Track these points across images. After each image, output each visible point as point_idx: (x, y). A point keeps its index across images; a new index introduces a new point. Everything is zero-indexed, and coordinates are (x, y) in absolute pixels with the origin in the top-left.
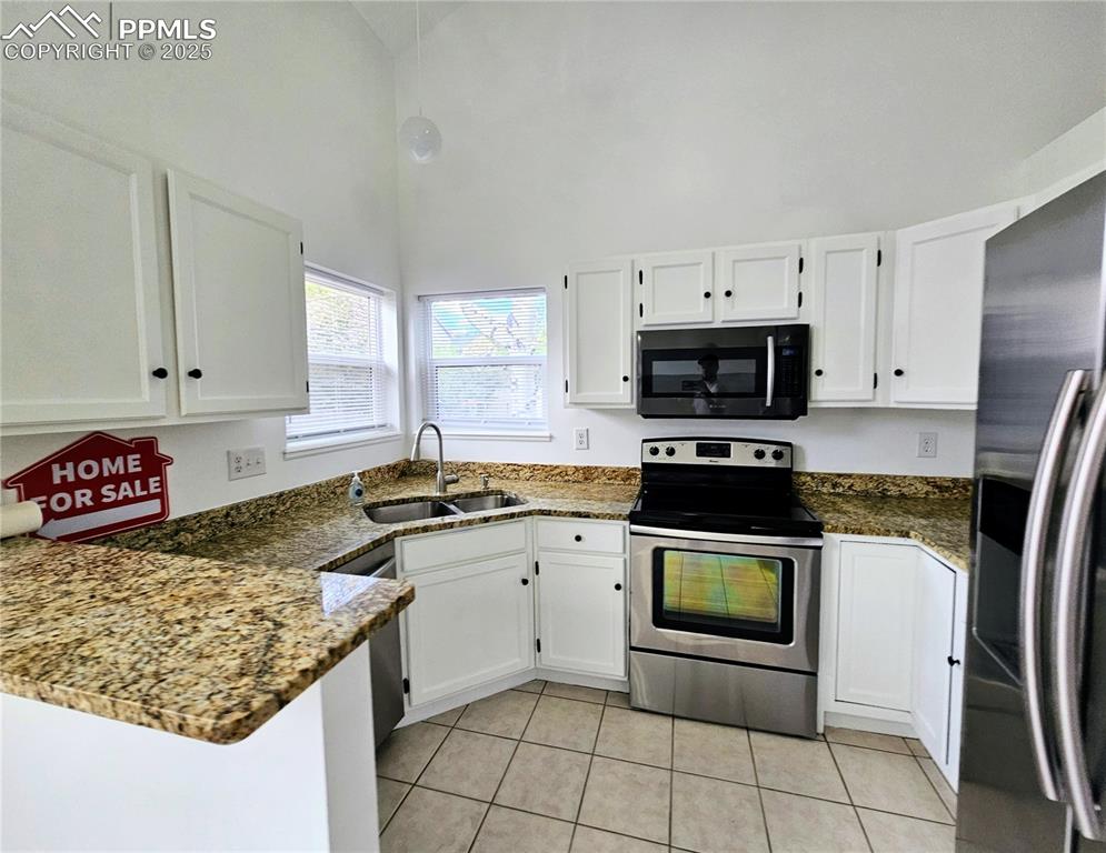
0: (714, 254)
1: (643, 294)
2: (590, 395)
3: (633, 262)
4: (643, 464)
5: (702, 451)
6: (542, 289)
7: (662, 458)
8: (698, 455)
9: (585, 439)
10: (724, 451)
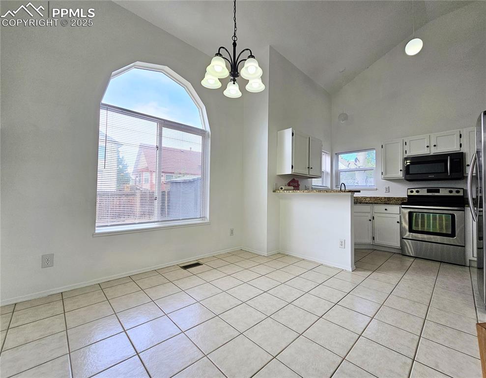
0: (430, 136)
1: (406, 148)
2: (389, 176)
3: (403, 140)
4: (408, 195)
5: (429, 191)
6: (374, 149)
7: (415, 193)
8: (428, 192)
9: (388, 190)
10: (438, 191)
